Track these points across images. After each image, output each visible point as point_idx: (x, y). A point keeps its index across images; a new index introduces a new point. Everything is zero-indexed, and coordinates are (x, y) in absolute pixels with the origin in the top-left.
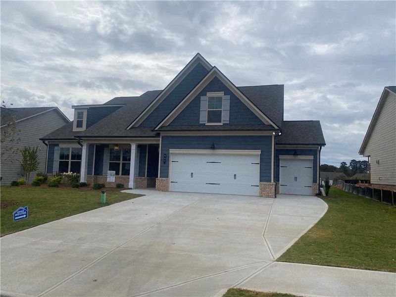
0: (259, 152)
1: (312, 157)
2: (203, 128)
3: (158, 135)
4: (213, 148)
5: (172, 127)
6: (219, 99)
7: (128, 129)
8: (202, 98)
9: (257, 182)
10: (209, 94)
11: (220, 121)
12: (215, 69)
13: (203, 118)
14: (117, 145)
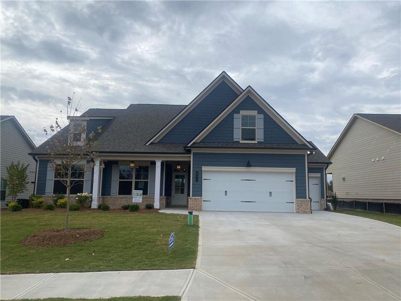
0: (294, 170)
1: (319, 175)
2: (237, 145)
3: (189, 152)
4: (249, 165)
5: (204, 143)
6: (253, 118)
7: (148, 144)
8: (235, 116)
9: (294, 199)
10: (243, 113)
11: (254, 139)
12: (249, 88)
13: (237, 135)
14: (132, 162)
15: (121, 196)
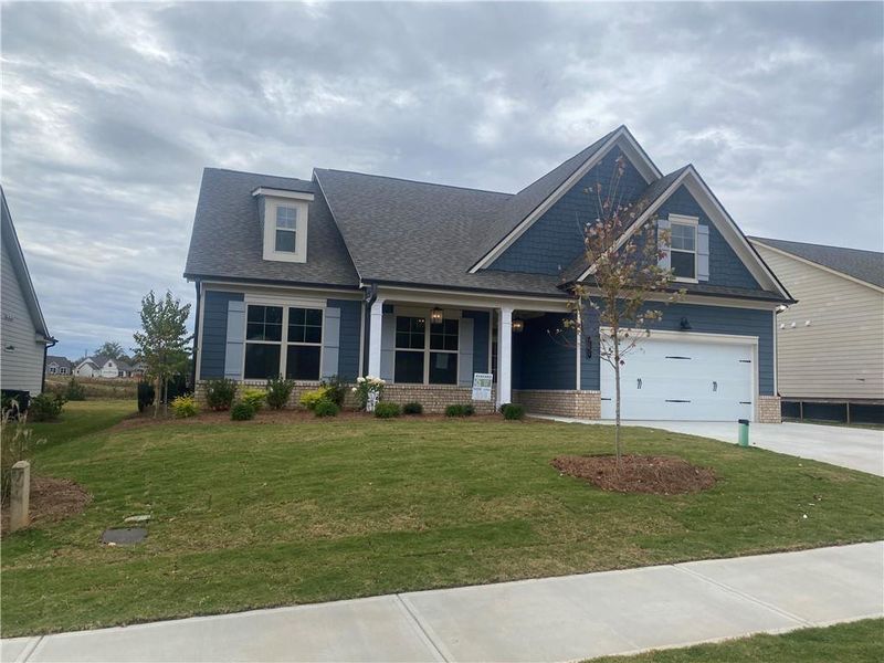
0: (755, 340)
7: (473, 271)
8: (661, 223)
10: (673, 218)
11: (693, 276)
12: (690, 169)
14: (437, 308)
15: (403, 386)
